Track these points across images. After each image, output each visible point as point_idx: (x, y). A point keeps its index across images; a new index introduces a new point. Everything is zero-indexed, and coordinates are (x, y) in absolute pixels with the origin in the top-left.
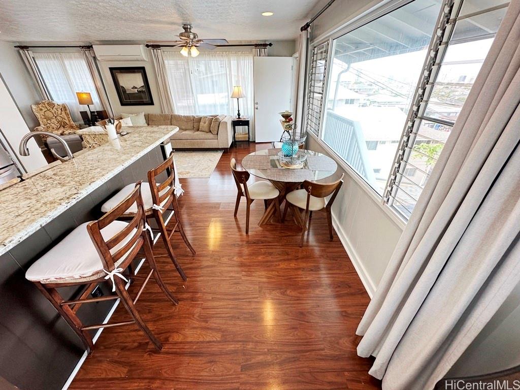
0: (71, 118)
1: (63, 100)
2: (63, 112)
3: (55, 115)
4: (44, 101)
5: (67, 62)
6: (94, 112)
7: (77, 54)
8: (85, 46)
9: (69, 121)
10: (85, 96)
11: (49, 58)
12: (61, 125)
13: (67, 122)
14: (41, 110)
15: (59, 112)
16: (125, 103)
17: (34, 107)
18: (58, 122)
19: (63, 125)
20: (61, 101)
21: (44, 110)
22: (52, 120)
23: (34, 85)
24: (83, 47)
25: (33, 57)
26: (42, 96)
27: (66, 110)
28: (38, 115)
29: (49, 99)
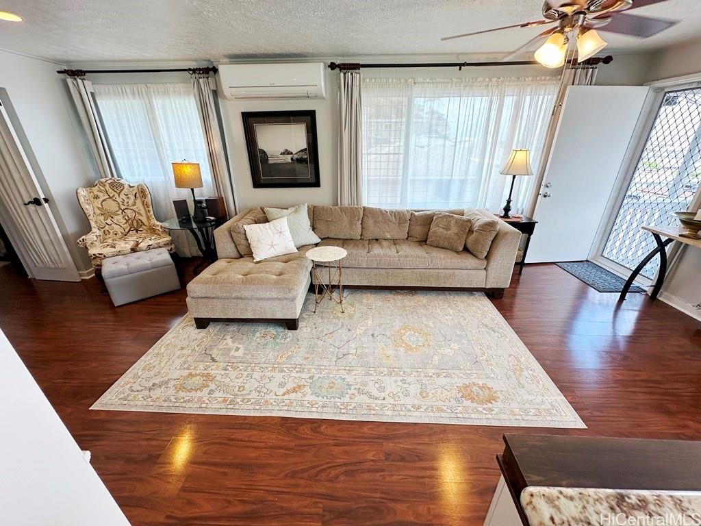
0: (152, 212)
1: (140, 175)
2: (139, 201)
3: (123, 207)
4: (103, 180)
5: (158, 102)
6: (200, 202)
7: (180, 87)
8: (200, 69)
9: (148, 218)
10: (187, 171)
11: (124, 94)
12: (132, 226)
13: (144, 219)
14: (96, 197)
15: (131, 202)
16: (262, 182)
17: (83, 193)
18: (127, 221)
19: (135, 226)
20: (137, 177)
21: (102, 196)
22: (116, 217)
23: (88, 146)
24: (194, 71)
25: (91, 93)
26: (101, 168)
27: (144, 196)
28: (89, 209)
29: (113, 176)
